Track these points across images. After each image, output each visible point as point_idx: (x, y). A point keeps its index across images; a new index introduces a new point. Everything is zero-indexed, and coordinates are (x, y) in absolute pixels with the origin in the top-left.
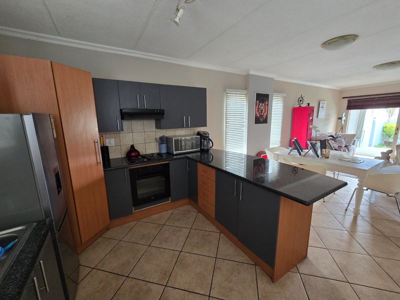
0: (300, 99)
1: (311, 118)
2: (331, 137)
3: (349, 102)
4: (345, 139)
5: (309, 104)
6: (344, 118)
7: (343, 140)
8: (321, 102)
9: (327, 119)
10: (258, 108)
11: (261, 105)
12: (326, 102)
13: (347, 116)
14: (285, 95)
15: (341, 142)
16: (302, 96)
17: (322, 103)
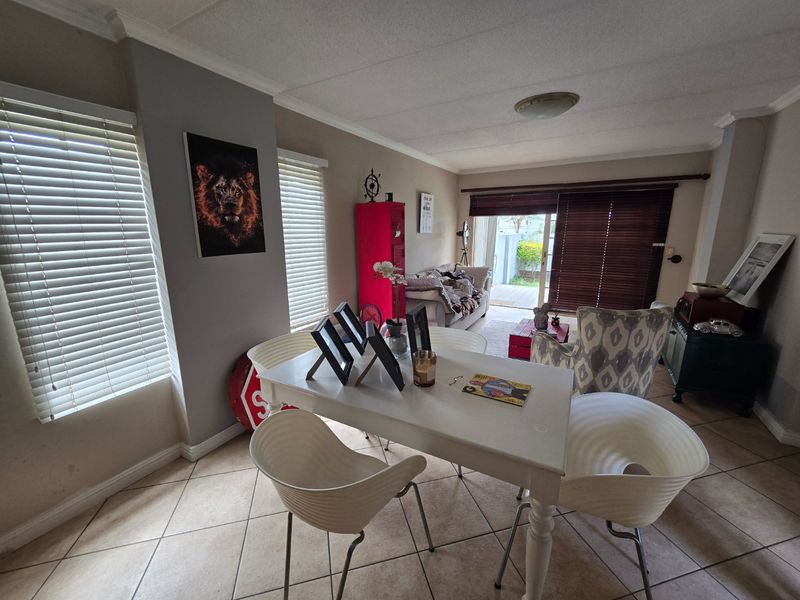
0: (370, 182)
1: (398, 234)
2: (447, 278)
3: (473, 199)
4: (471, 280)
5: (390, 195)
6: (467, 234)
7: (469, 283)
8: (423, 195)
9: (438, 235)
10: (209, 196)
11: (222, 182)
12: (432, 197)
13: (471, 228)
14: (325, 163)
15: (464, 288)
16: (376, 174)
17: (426, 199)
